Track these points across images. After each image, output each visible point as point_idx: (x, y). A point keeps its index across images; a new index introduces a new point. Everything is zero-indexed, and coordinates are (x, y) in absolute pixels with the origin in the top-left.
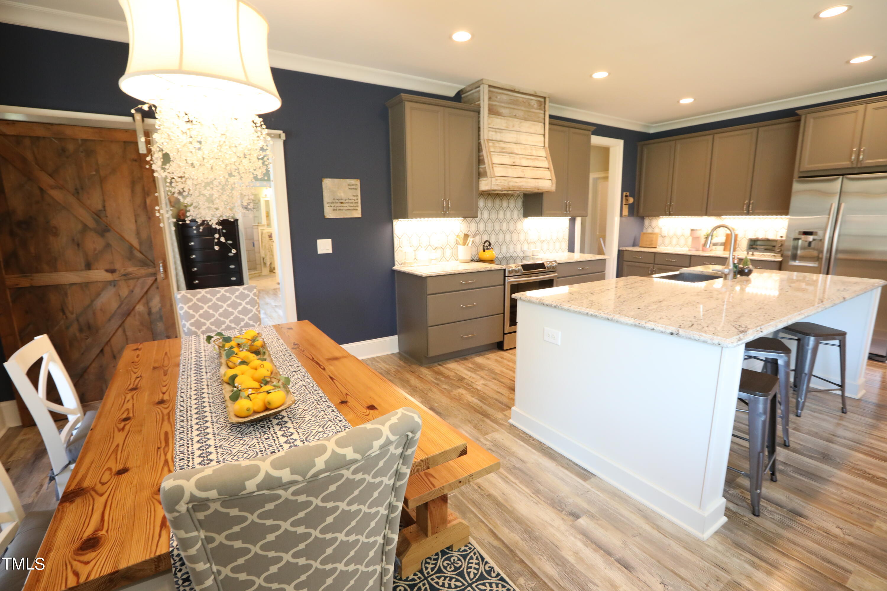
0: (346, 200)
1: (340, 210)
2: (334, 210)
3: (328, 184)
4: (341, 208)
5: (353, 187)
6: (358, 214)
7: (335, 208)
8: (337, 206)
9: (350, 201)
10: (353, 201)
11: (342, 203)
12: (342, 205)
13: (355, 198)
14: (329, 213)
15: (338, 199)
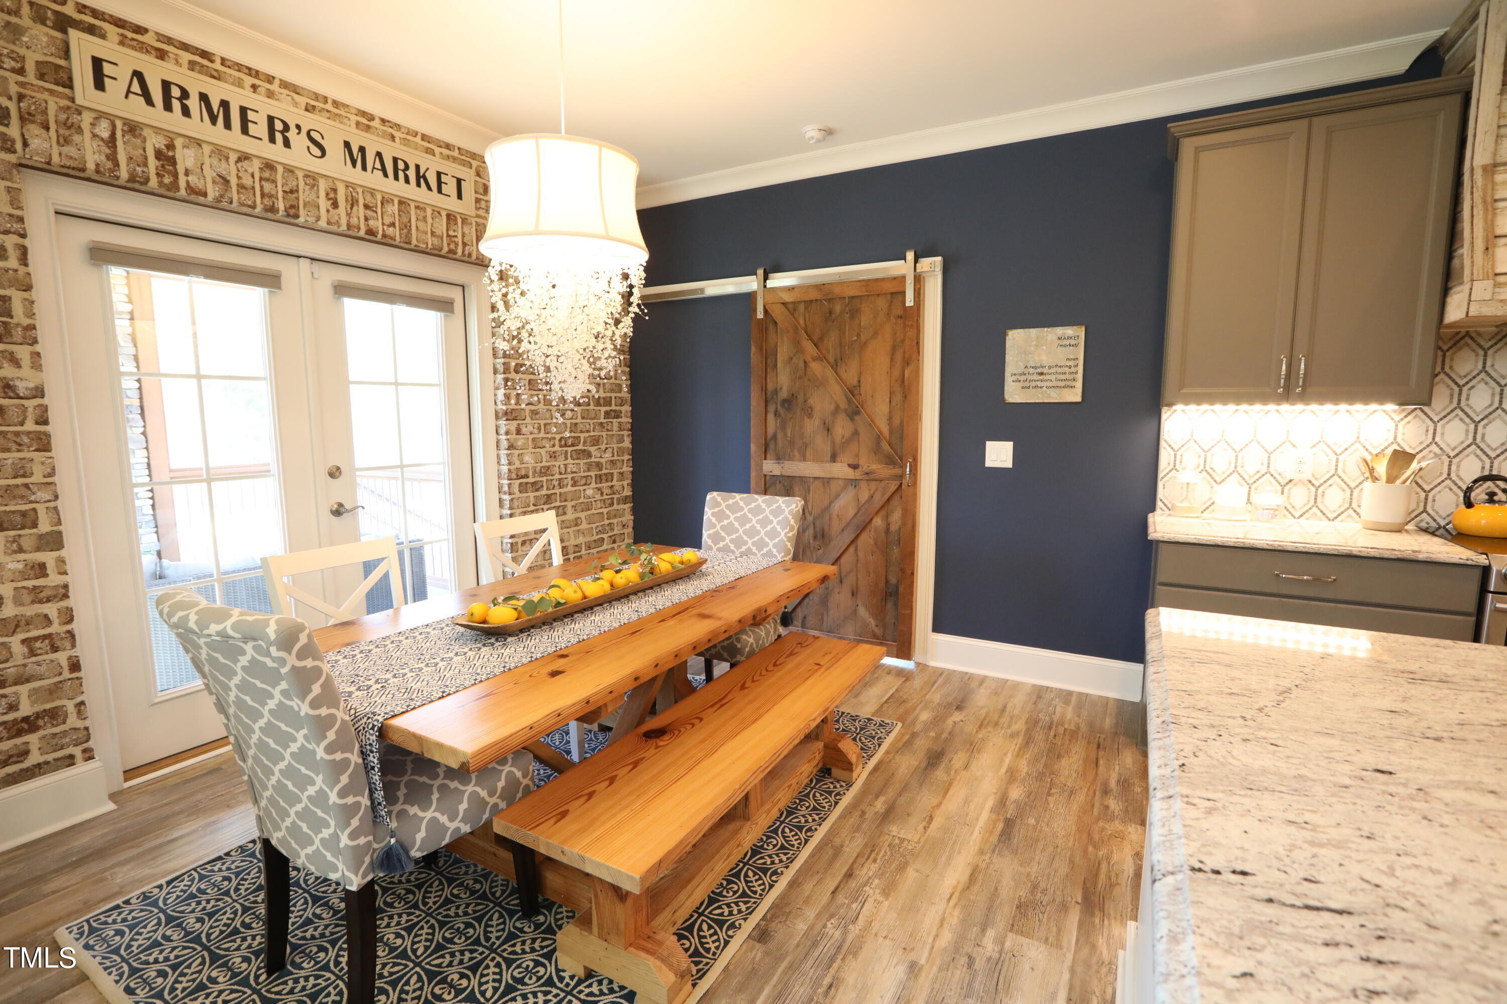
0: (1050, 367)
1: (1036, 387)
2: (1022, 388)
3: (1016, 338)
4: (1039, 384)
5: (1067, 342)
6: (1075, 395)
7: (1027, 384)
8: (1030, 381)
9: (1059, 370)
10: (1067, 370)
11: (1042, 374)
12: (1041, 377)
13: (1071, 363)
14: (1014, 393)
15: (1035, 368)
